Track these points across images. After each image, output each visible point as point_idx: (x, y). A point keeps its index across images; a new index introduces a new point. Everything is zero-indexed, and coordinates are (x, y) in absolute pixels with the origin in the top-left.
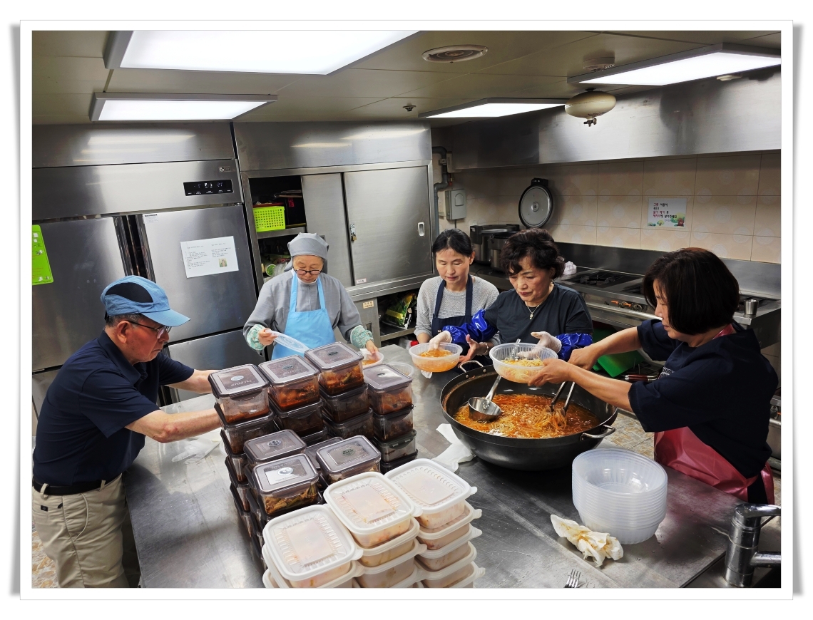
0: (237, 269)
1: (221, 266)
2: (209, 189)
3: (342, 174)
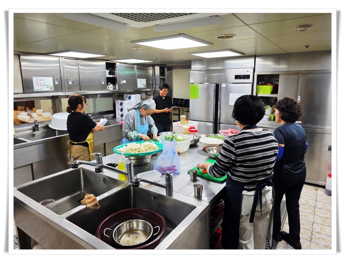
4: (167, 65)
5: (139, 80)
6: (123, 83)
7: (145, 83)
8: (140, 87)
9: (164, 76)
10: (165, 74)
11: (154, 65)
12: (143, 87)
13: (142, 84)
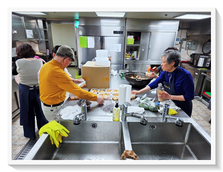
0: (120, 51)
1: (117, 50)
2: (118, 33)
3: (151, 32)
4: (47, 19)
5: (27, 31)
6: (15, 33)
7: (32, 34)
8: (29, 38)
9: (46, 28)
10: (46, 27)
11: (36, 18)
12: (31, 37)
13: (30, 34)
